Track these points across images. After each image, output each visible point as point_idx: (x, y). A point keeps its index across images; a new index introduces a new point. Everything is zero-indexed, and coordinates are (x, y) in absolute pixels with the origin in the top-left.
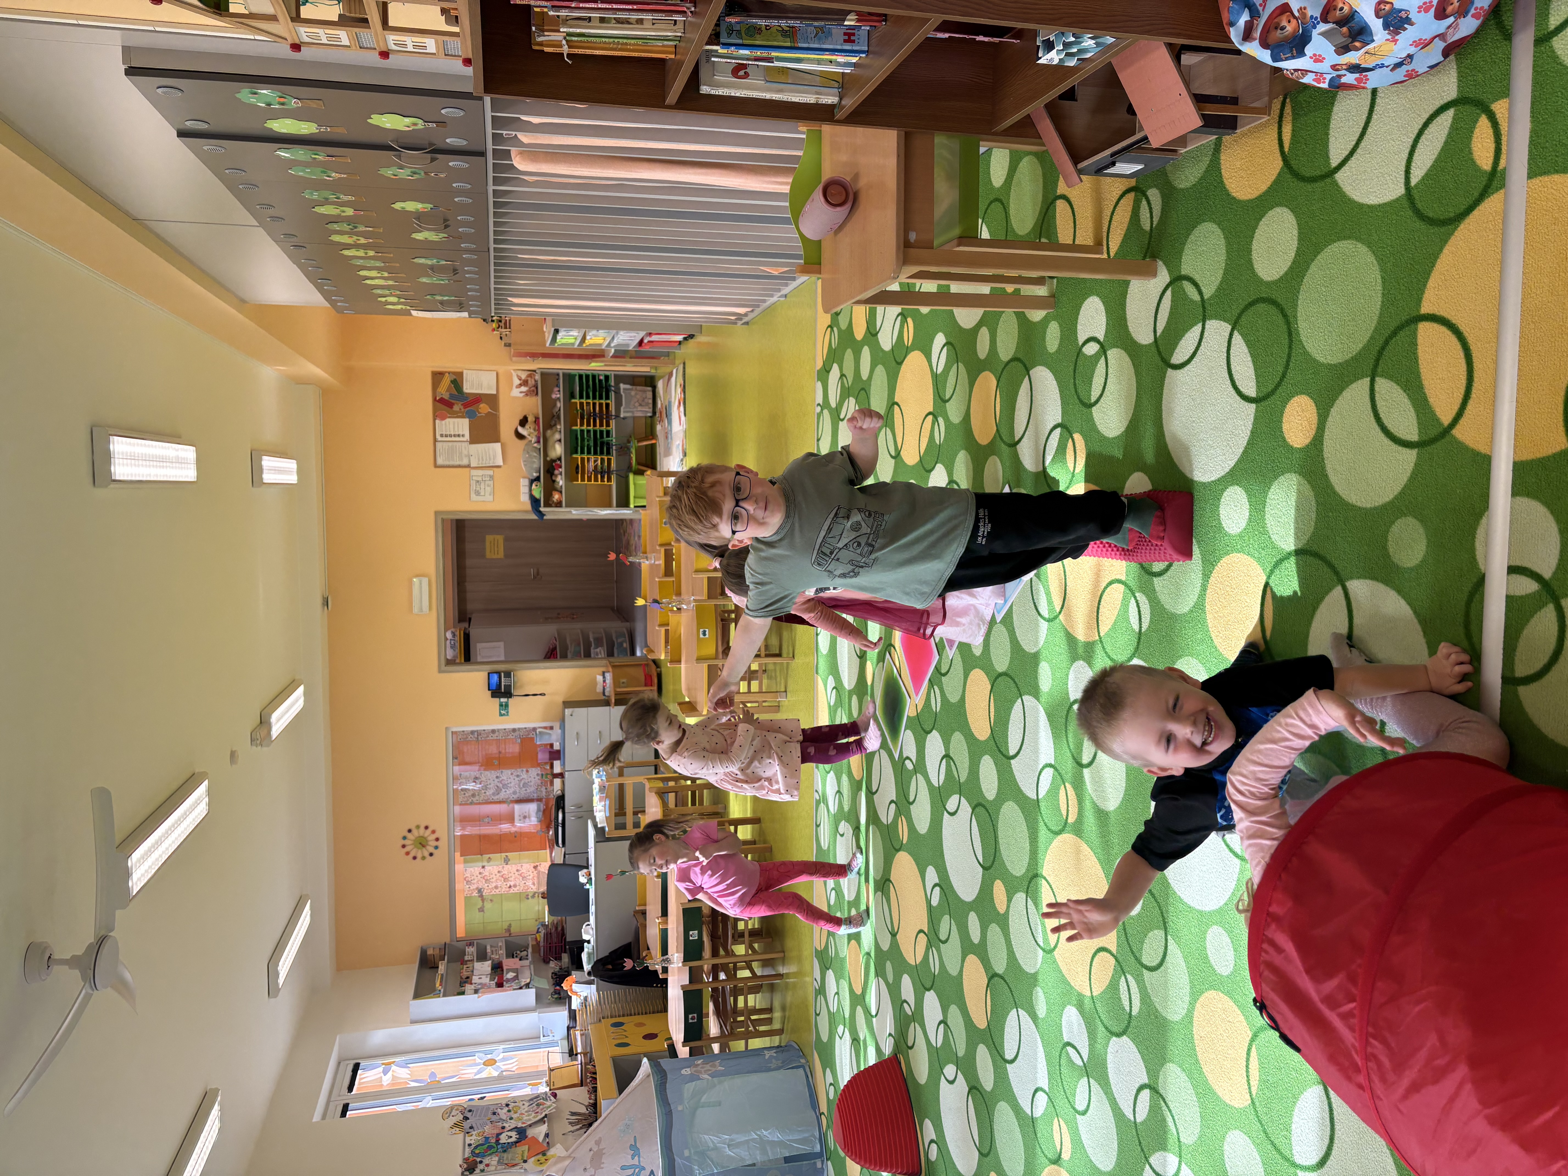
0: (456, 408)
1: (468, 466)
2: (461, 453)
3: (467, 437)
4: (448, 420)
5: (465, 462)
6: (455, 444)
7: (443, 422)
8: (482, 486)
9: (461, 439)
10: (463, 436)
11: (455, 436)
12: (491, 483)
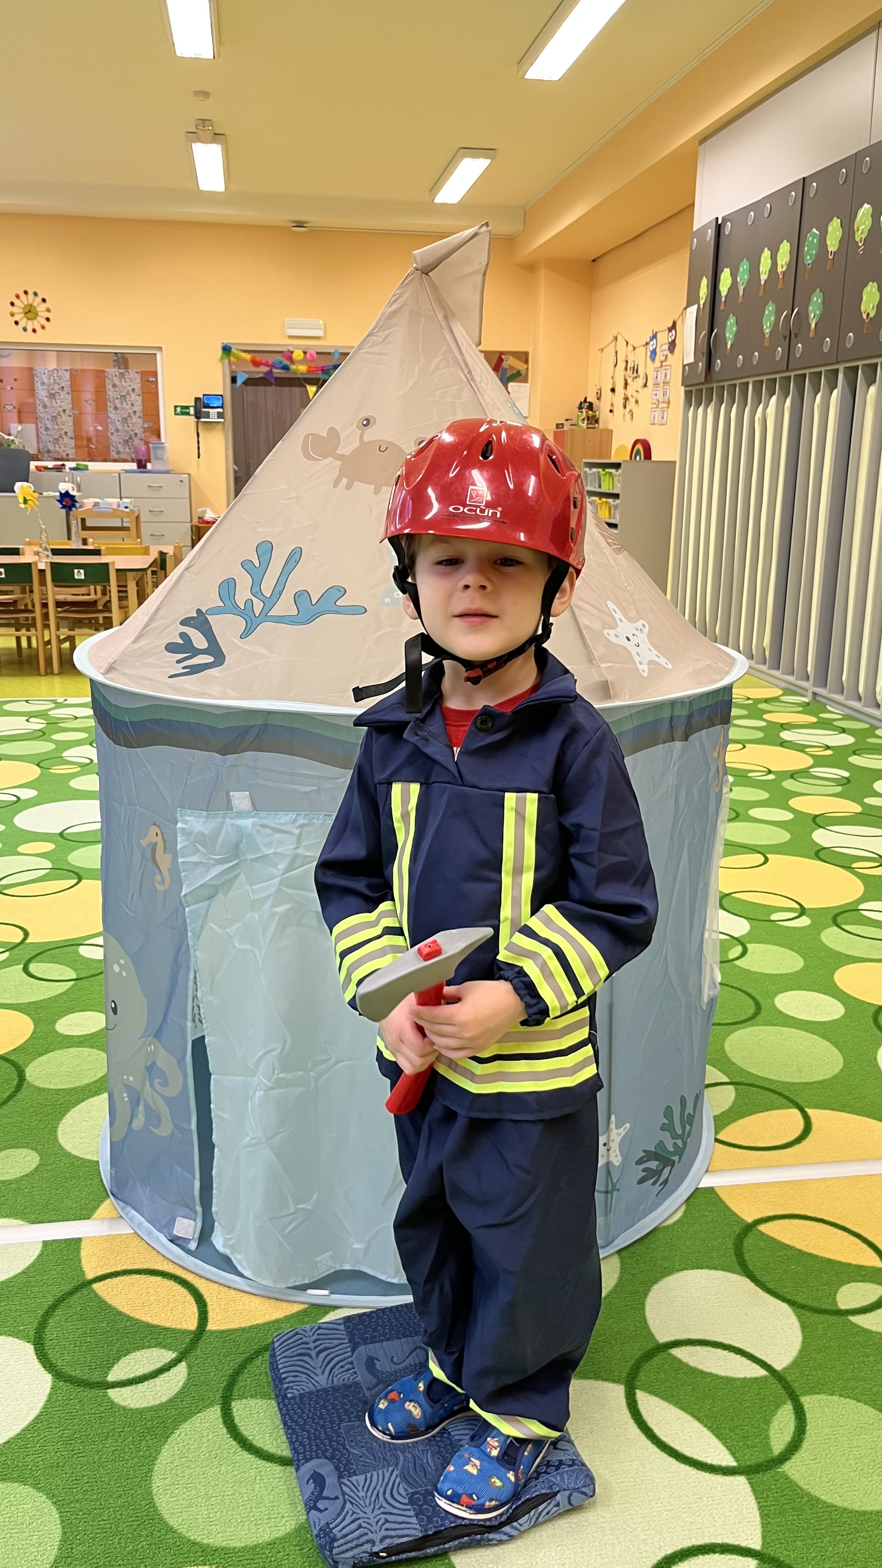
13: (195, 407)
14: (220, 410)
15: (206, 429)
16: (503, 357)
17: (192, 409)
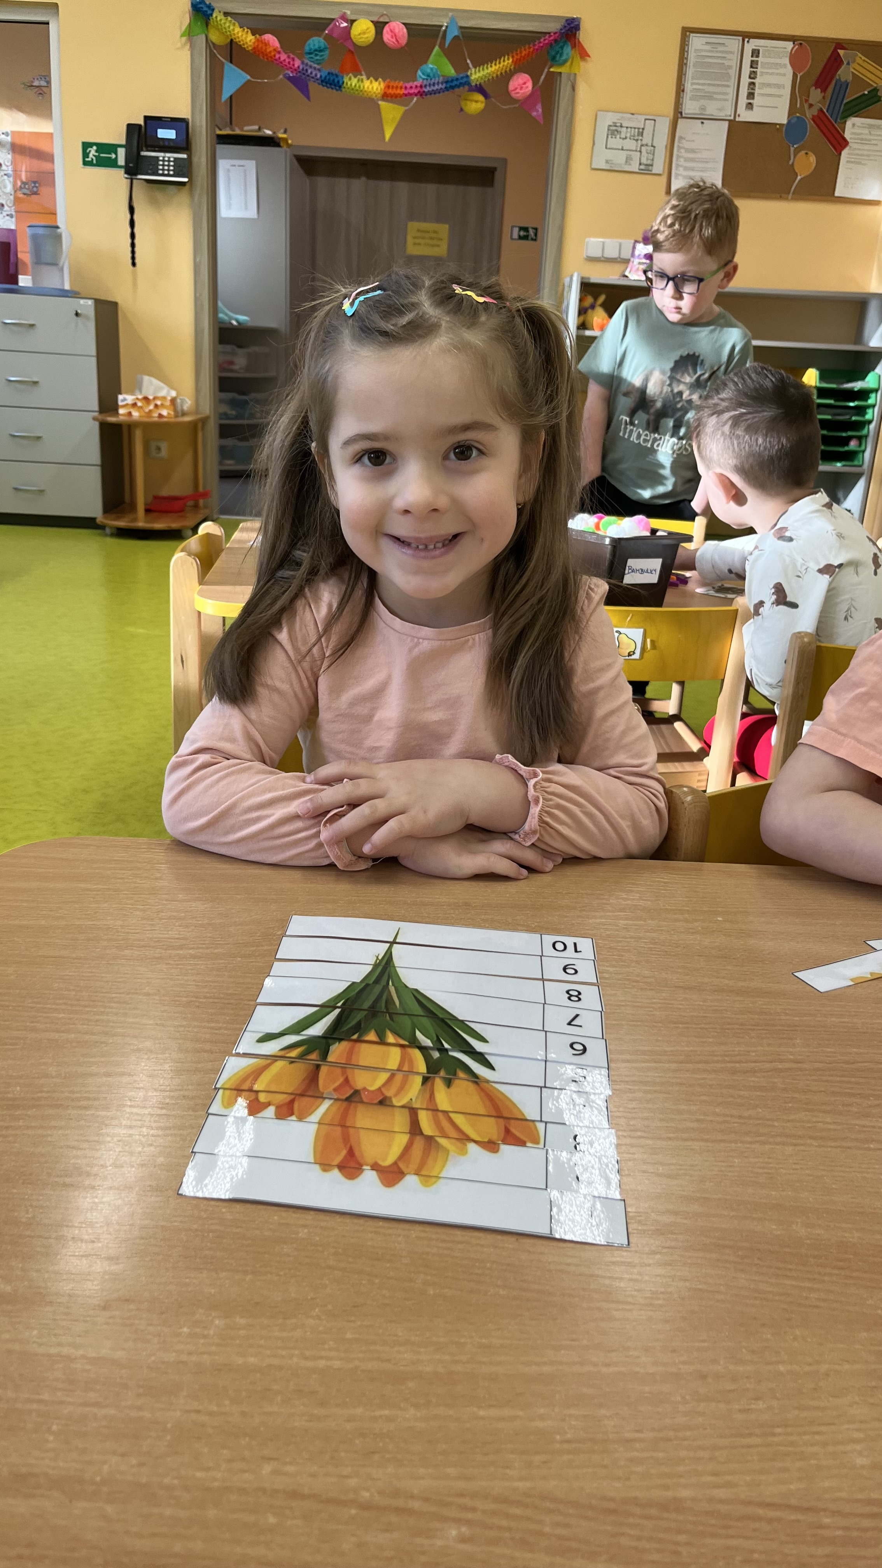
0: (816, 95)
1: (678, 114)
2: (711, 98)
3: (746, 116)
4: (789, 71)
5: (690, 106)
6: (733, 82)
7: (786, 61)
8: (631, 144)
9: (743, 100)
10: (750, 106)
11: (752, 85)
12: (635, 167)
13: (128, 146)
14: (185, 156)
15: (154, 202)
16: (841, 52)
17: (121, 152)
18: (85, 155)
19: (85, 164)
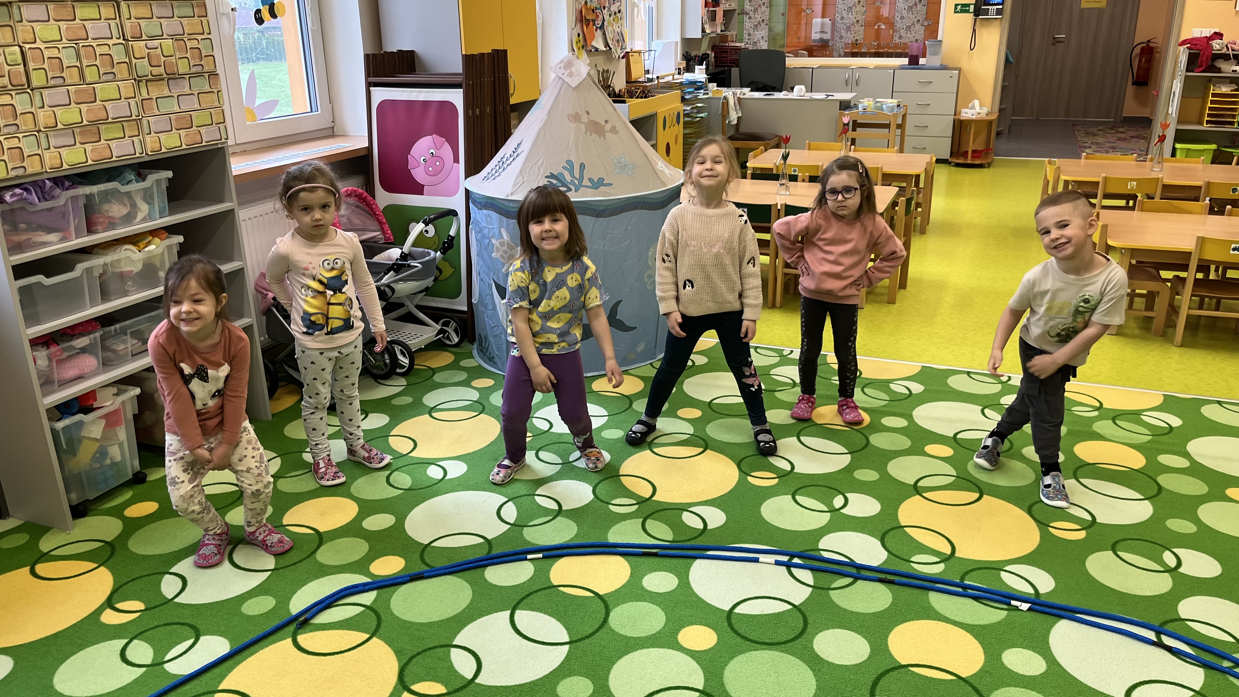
13: (975, 5)
14: (1001, 7)
15: (983, 26)
17: (972, 7)
18: (956, 9)
19: (955, 12)
